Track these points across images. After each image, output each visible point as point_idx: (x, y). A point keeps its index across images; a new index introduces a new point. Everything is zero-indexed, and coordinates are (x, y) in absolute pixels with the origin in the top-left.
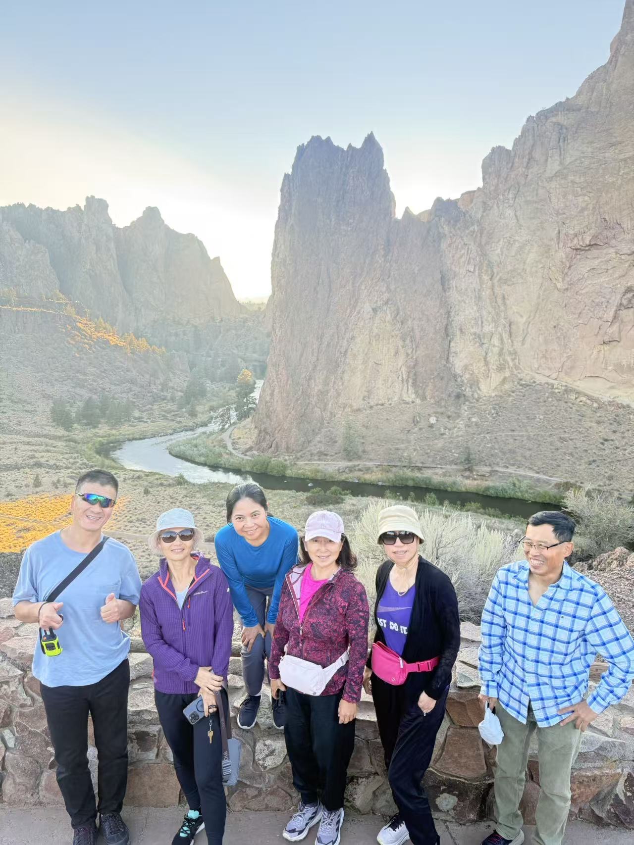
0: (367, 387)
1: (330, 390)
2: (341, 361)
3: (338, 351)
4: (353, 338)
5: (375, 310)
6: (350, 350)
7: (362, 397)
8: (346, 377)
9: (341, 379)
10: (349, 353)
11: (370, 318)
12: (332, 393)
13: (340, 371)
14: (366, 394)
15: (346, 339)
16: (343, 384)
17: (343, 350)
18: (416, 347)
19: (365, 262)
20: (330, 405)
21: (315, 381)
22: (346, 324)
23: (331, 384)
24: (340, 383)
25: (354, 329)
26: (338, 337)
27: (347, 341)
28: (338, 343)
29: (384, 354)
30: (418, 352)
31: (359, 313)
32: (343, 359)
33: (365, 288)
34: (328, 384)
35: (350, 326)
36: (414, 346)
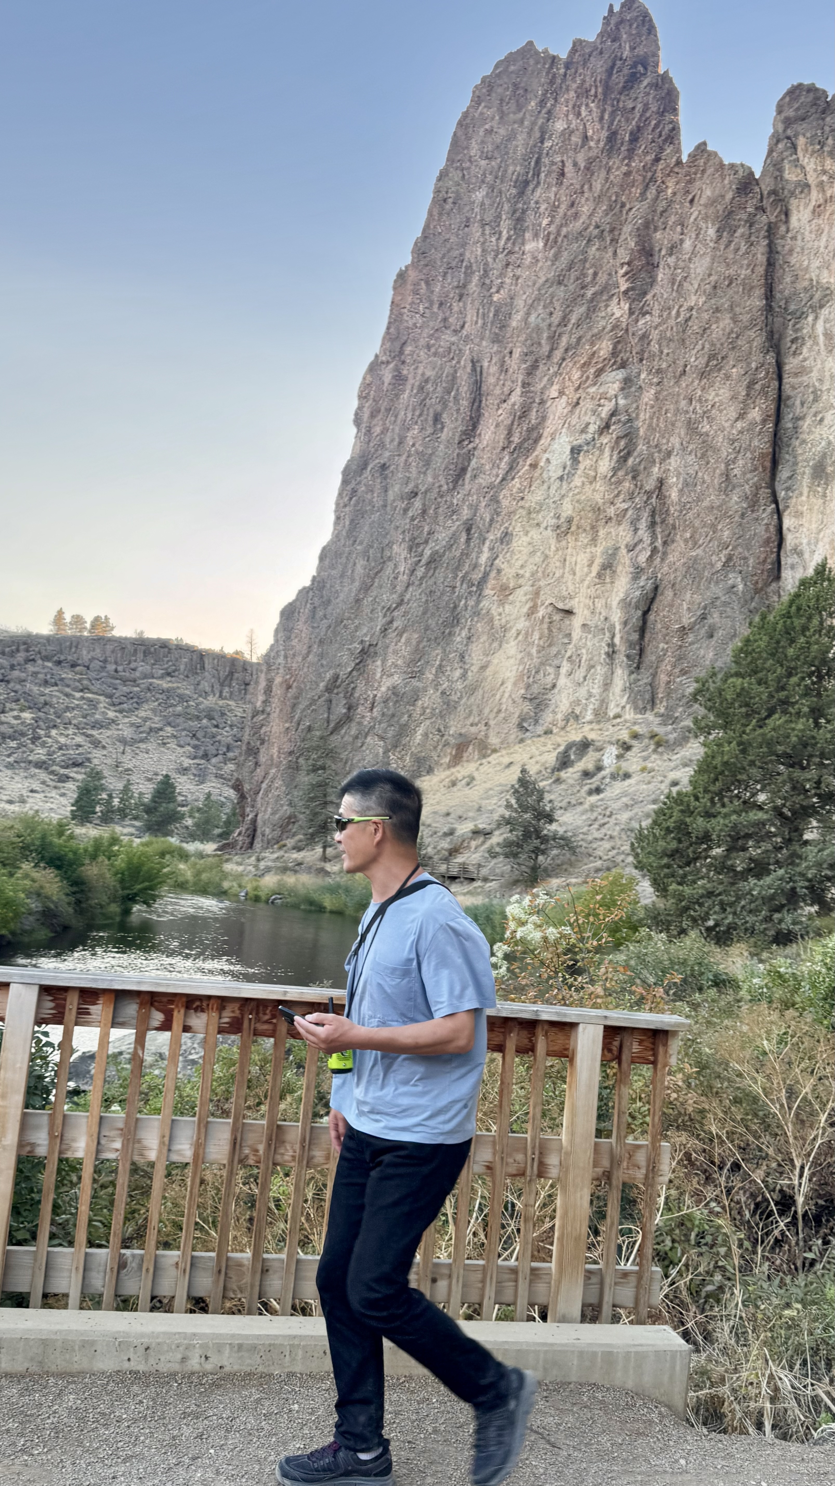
0: (528, 687)
1: (425, 690)
2: (466, 606)
3: (464, 578)
4: (506, 537)
5: (575, 451)
6: (493, 574)
7: (515, 720)
8: (476, 654)
9: (462, 657)
10: (491, 582)
11: (561, 478)
12: (430, 699)
13: (460, 636)
14: (527, 707)
15: (487, 543)
16: (464, 676)
17: (477, 576)
18: (665, 543)
19: (564, 321)
20: (418, 737)
21: (384, 661)
22: (495, 500)
23: (429, 675)
24: (458, 673)
25: (514, 512)
26: (468, 540)
27: (491, 549)
28: (465, 554)
29: (577, 578)
30: (671, 558)
31: (534, 466)
32: (471, 603)
33: (561, 393)
34: (422, 672)
35: (505, 503)
36: (659, 543)
